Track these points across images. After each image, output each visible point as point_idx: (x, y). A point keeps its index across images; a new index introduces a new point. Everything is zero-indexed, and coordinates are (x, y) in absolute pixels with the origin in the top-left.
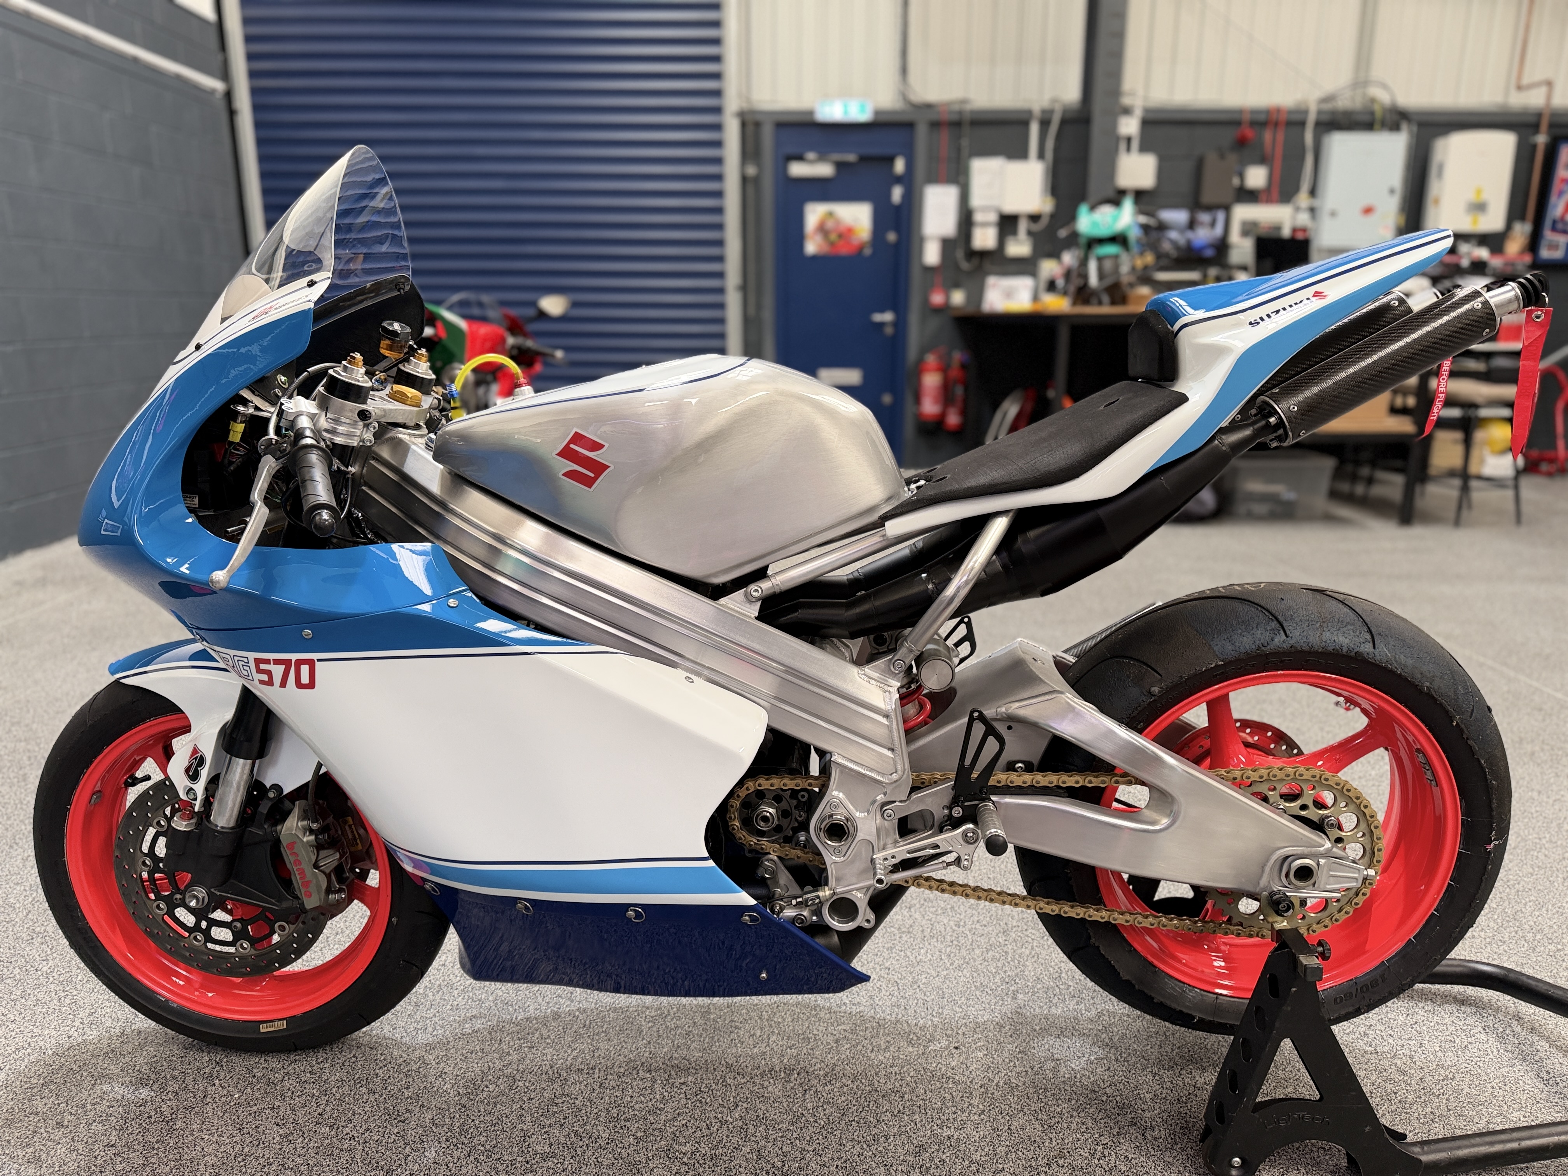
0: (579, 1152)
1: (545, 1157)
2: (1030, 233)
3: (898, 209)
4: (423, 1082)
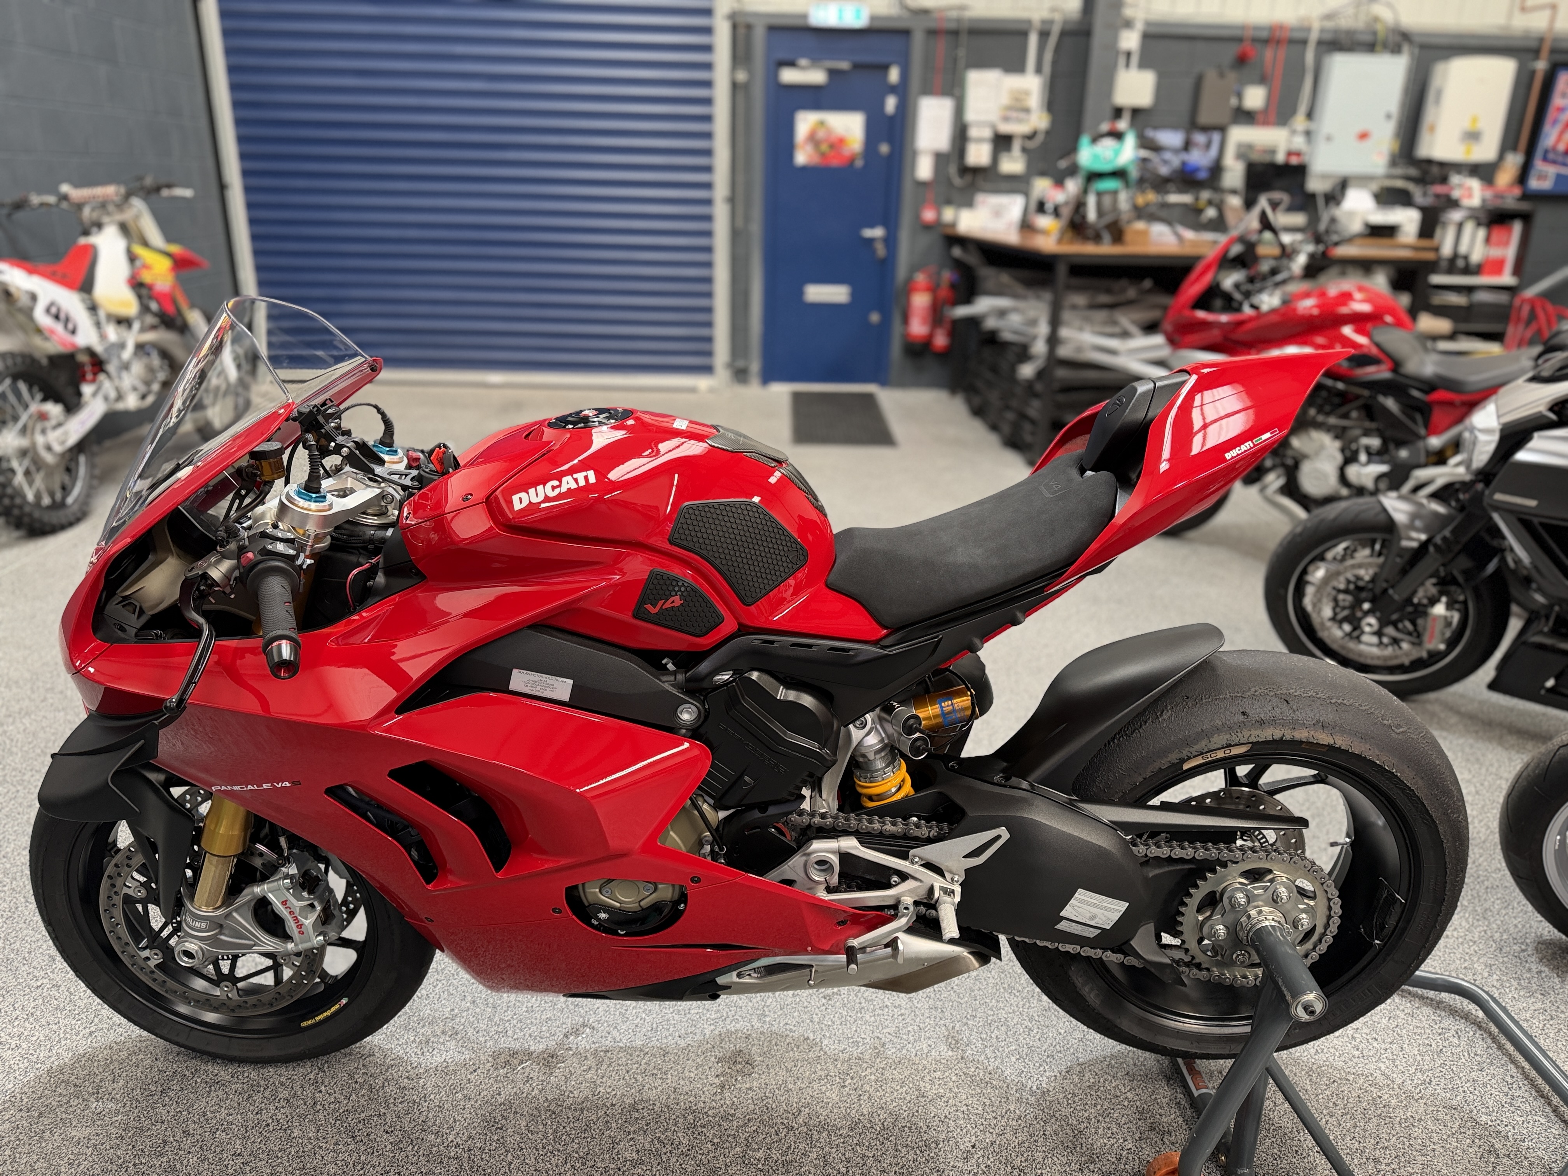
0: (664, 1158)
1: (635, 1164)
2: (1024, 150)
3: (892, 119)
4: (513, 1088)
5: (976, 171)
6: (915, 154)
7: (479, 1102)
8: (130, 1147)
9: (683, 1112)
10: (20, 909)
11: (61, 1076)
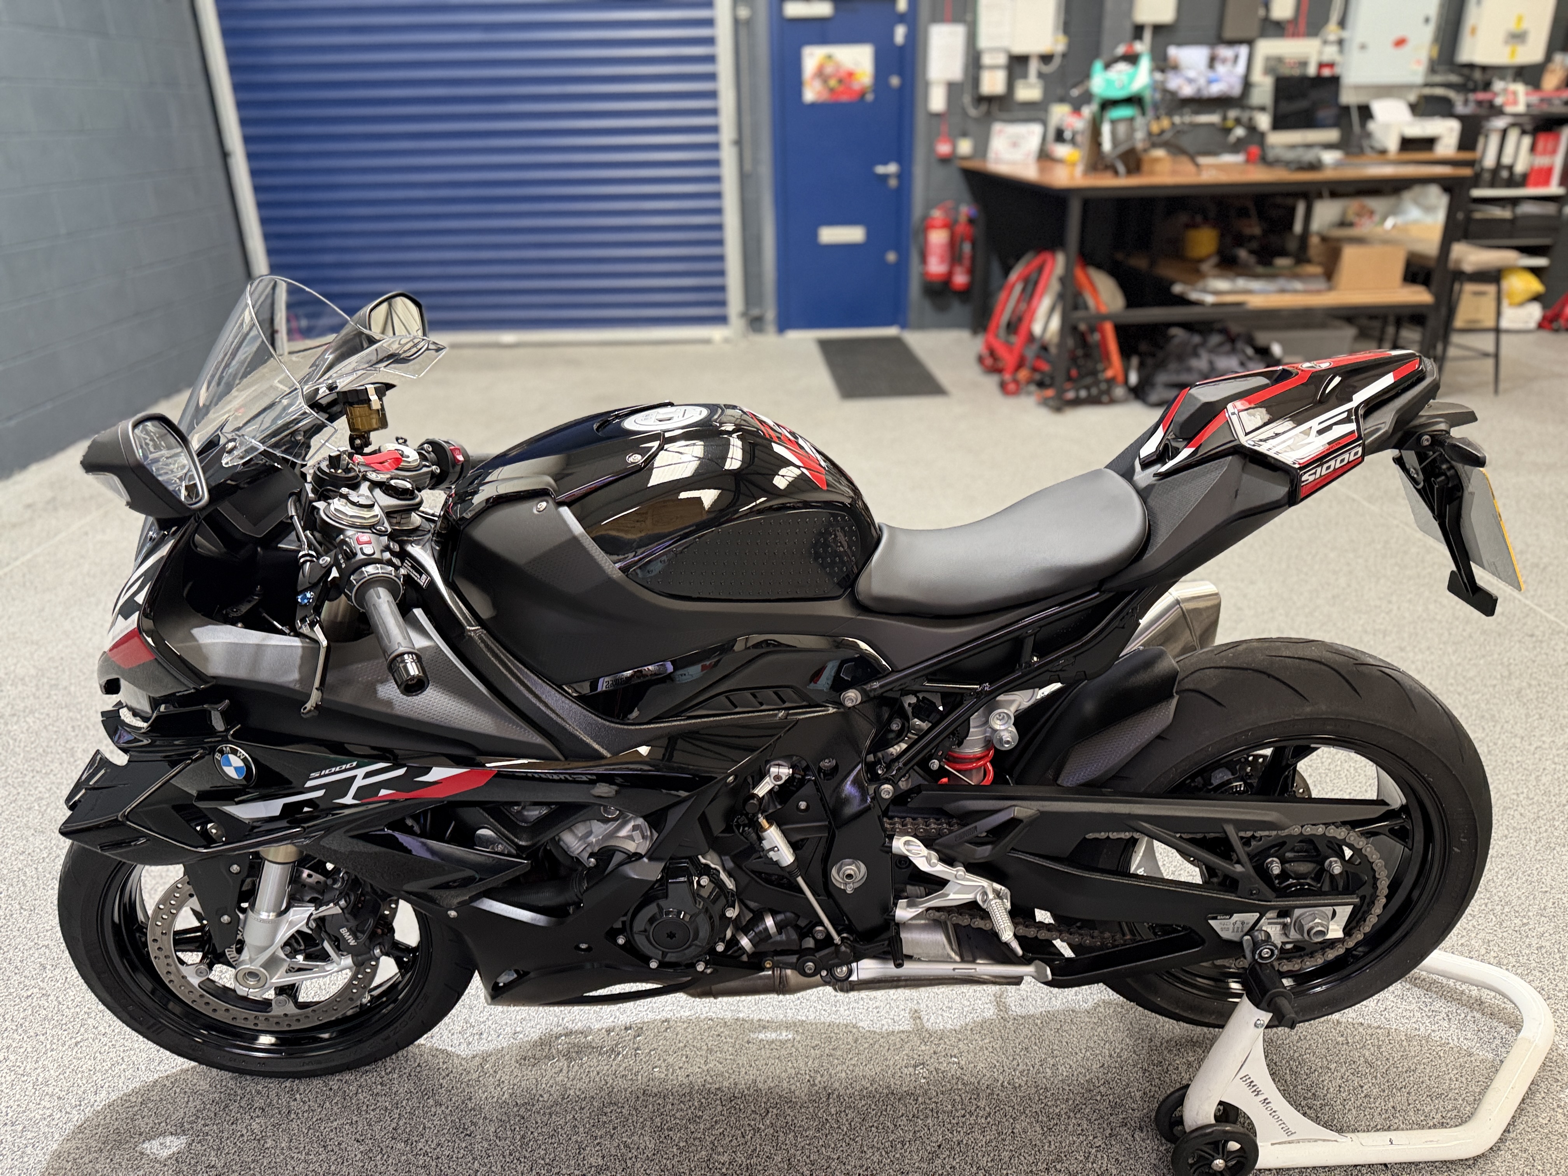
1: (600, 1170)
2: (1040, 75)
3: (901, 49)
4: (484, 1093)
5: (990, 100)
6: (927, 85)
7: (450, 1108)
8: (108, 1160)
9: (651, 1115)
10: (14, 916)
11: (46, 1088)
